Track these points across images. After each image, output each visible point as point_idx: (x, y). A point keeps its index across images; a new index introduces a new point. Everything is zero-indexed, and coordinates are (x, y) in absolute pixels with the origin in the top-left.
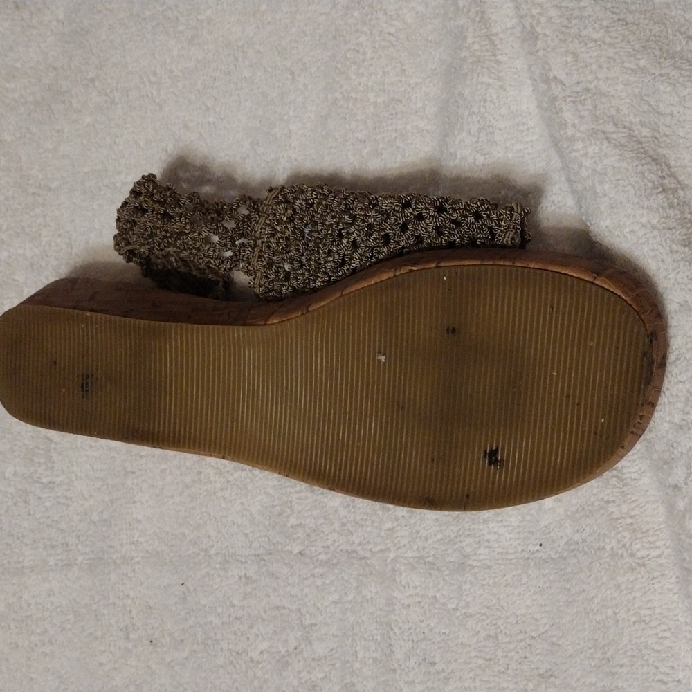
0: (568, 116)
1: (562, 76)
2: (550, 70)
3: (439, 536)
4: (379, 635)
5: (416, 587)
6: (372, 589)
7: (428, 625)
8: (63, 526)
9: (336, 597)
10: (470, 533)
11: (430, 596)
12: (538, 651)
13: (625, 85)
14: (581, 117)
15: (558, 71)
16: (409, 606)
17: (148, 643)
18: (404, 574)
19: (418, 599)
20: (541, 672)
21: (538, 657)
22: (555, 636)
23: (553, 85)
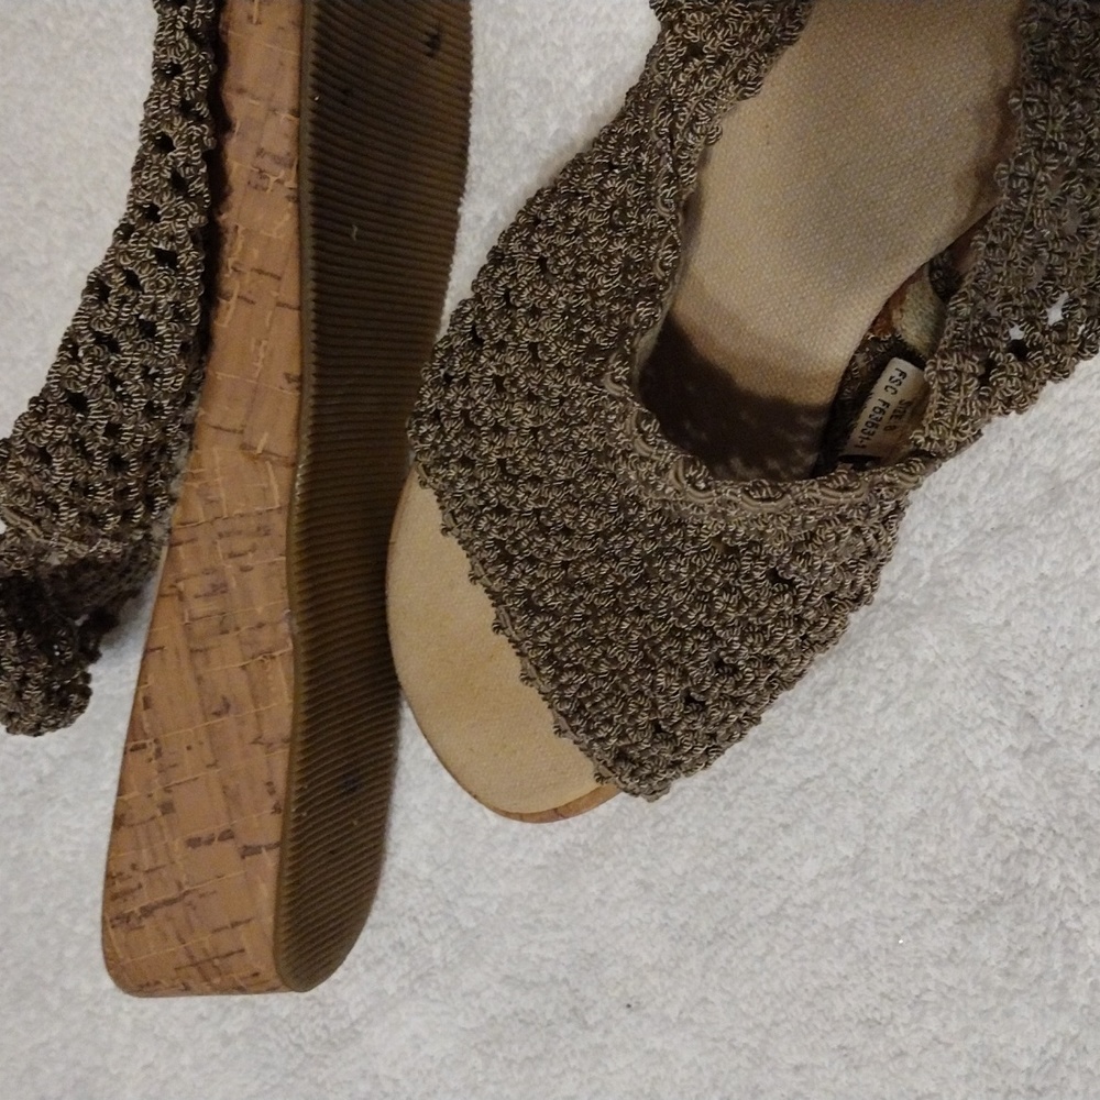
3: (984, 477)
4: (991, 707)
5: (999, 585)
7: (1062, 629)
10: (1033, 432)
11: (1032, 581)
16: (1007, 623)
19: (1016, 601)
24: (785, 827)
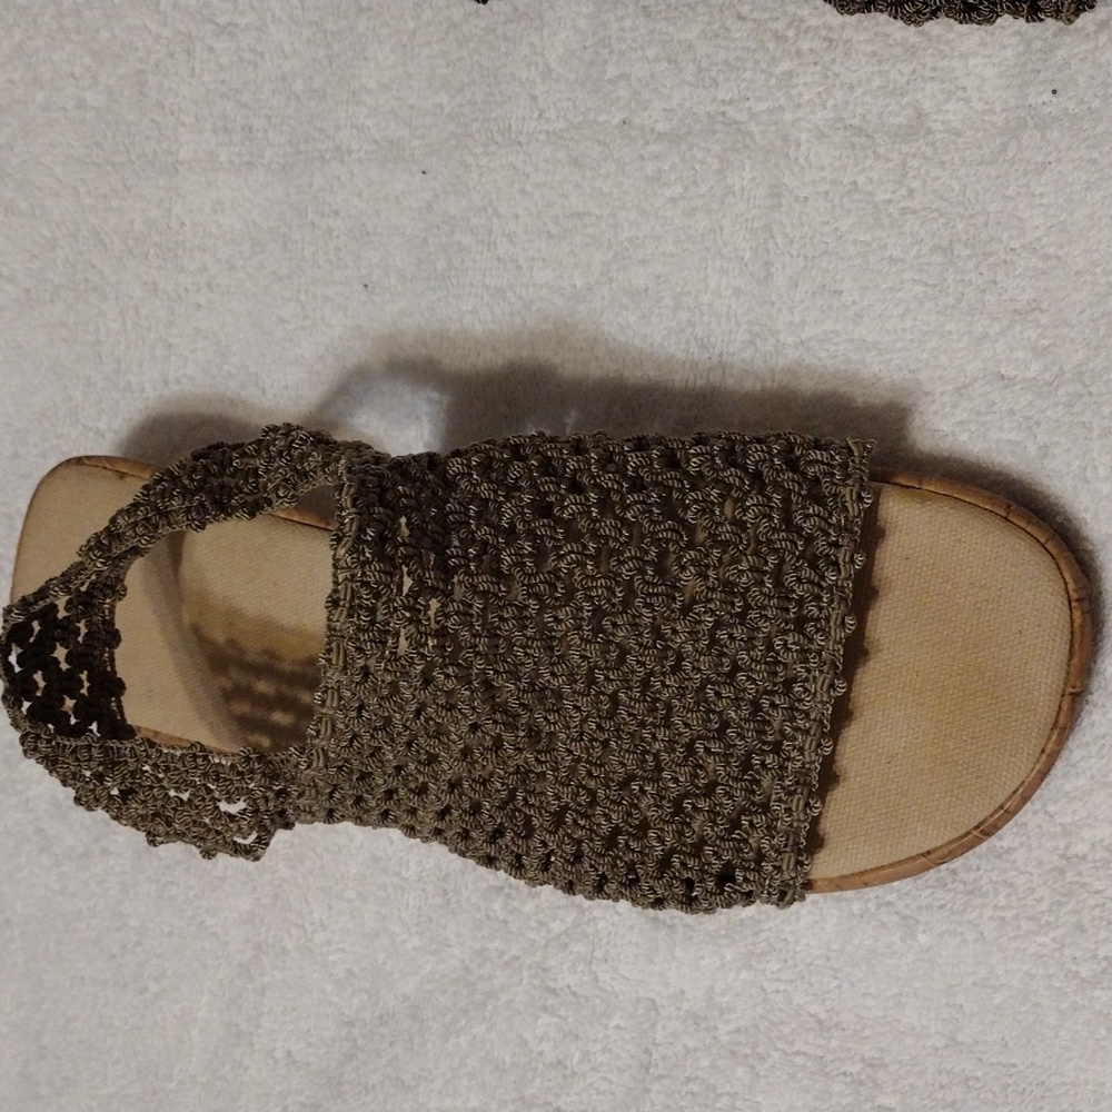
3: (877, 82)
4: (748, 250)
5: (823, 168)
7: (837, 229)
8: (245, 97)
10: (934, 75)
12: (1019, 271)
17: (361, 288)
19: (826, 187)
20: (1018, 307)
21: (1018, 281)
22: (1053, 244)
24: (550, 235)
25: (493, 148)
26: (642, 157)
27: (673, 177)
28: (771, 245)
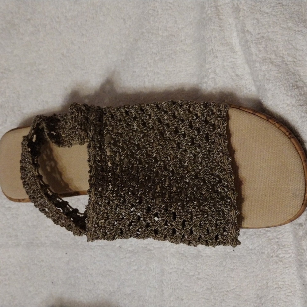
0: (254, 50)
1: (251, 30)
2: (245, 27)
4: (157, 285)
5: (174, 264)
6: (154, 265)
7: (180, 282)
8: (15, 227)
9: (136, 267)
11: (181, 269)
12: (230, 297)
13: (281, 35)
14: (260, 51)
15: (249, 27)
16: (171, 273)
17: (51, 283)
18: (169, 258)
19: (175, 270)
21: (230, 300)
22: (238, 291)
23: (247, 35)
24: (102, 276)
25: (85, 250)
26: (125, 257)
27: (135, 263)
28: (163, 285)
